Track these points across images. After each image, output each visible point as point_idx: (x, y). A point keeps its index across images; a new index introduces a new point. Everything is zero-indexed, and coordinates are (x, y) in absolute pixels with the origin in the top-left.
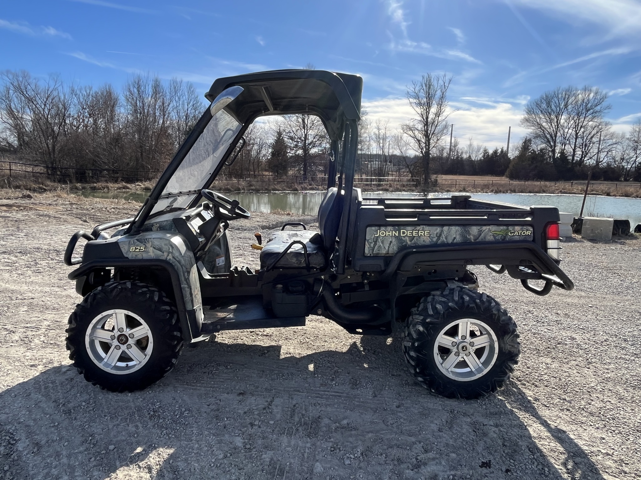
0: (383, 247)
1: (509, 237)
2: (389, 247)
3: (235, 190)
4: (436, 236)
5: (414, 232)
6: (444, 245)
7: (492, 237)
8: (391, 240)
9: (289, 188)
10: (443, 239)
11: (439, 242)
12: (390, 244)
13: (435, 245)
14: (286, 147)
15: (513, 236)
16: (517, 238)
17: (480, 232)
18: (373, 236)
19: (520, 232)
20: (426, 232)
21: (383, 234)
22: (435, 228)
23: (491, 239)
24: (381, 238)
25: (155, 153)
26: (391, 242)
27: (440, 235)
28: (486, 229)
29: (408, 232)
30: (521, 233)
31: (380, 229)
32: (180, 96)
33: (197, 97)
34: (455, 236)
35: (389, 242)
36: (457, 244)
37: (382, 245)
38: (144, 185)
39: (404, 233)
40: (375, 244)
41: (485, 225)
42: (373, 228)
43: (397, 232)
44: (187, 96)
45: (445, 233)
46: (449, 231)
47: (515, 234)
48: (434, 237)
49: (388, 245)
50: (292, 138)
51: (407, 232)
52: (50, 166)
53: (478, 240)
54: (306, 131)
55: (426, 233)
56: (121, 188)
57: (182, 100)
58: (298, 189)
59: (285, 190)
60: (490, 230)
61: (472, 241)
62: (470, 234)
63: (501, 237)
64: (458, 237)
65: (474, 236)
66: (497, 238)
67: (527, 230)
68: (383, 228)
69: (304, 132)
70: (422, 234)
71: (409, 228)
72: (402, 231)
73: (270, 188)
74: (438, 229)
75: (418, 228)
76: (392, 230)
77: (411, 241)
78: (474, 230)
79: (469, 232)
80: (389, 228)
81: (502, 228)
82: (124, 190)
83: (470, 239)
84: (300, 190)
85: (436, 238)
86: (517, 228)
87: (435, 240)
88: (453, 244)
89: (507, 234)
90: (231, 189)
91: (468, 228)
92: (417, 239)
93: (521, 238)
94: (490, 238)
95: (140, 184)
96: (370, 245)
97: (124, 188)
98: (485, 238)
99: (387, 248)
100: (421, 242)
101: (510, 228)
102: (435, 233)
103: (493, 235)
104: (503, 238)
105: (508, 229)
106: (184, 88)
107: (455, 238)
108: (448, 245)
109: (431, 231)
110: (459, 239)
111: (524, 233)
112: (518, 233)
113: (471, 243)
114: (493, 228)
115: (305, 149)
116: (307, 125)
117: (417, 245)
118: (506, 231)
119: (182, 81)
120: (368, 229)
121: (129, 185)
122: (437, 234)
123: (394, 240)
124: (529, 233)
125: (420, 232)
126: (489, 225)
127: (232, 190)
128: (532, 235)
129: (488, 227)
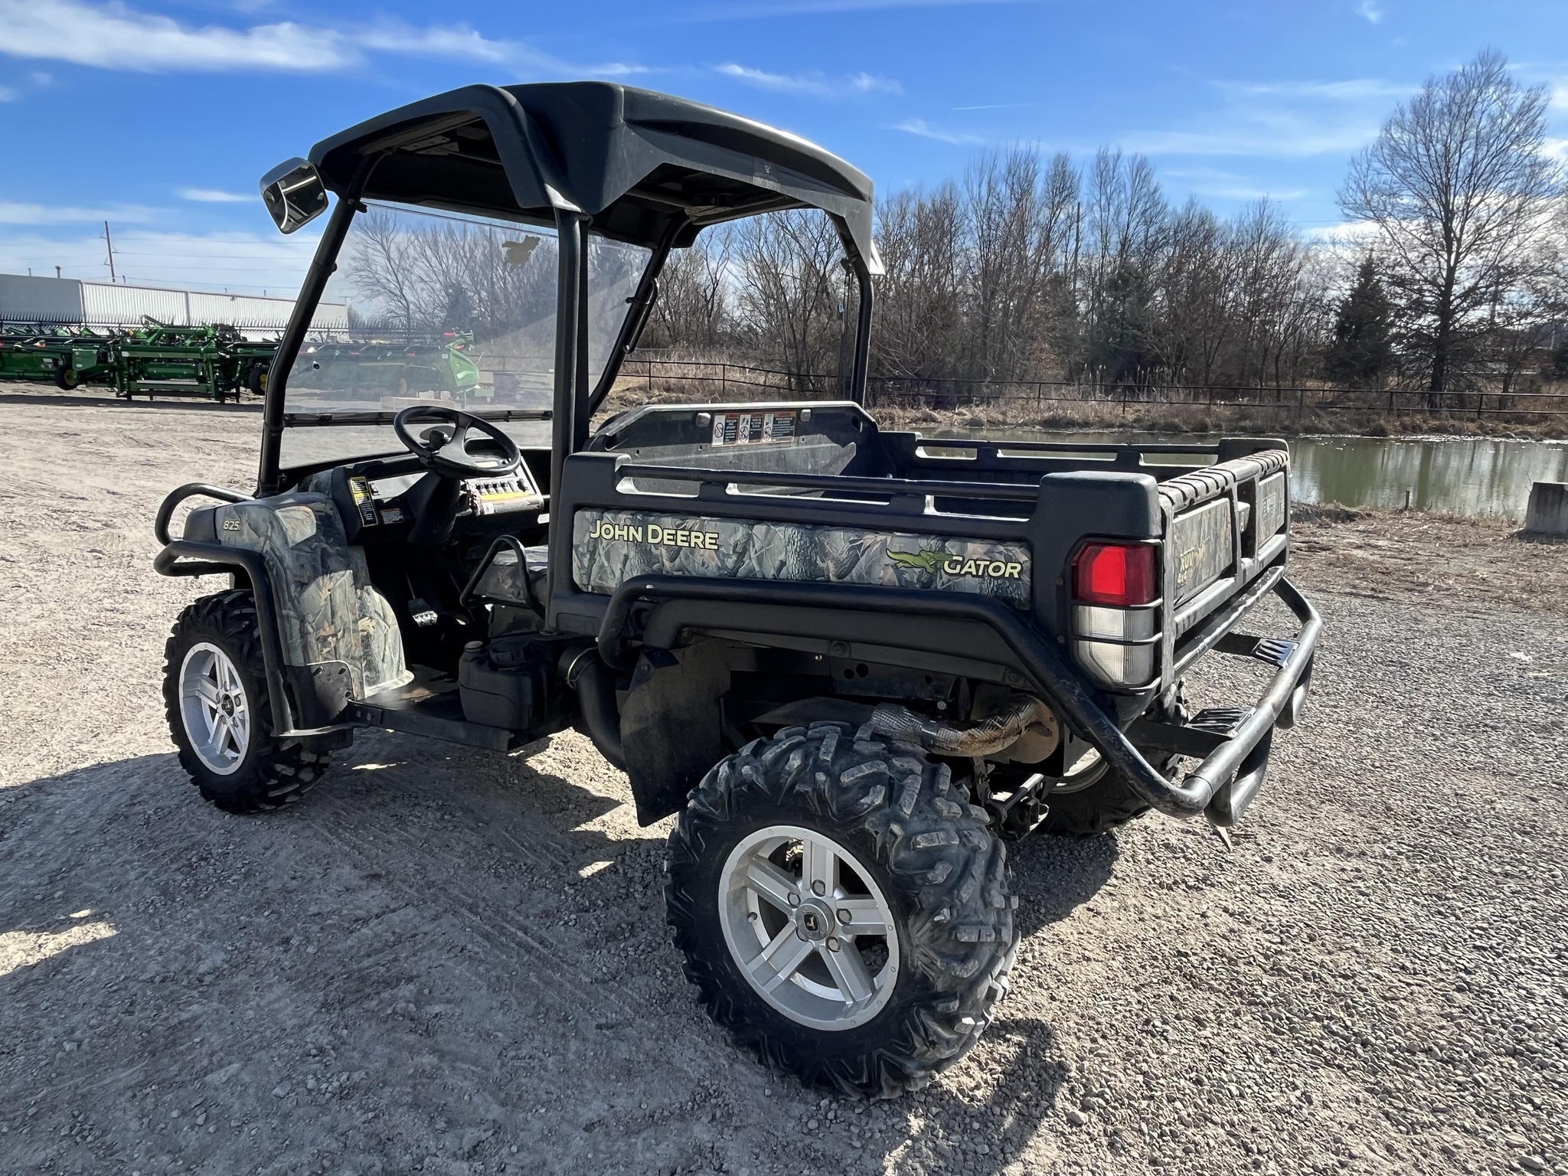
0: (609, 571)
1: (945, 577)
2: (622, 572)
3: (1193, 430)
4: (734, 552)
5: (680, 533)
6: (751, 581)
7: (891, 570)
8: (625, 551)
9: (1360, 426)
10: (751, 562)
11: (742, 572)
12: (624, 564)
13: (729, 579)
14: (1384, 307)
15: (959, 574)
16: (970, 585)
17: (856, 551)
18: (587, 538)
19: (982, 563)
20: (708, 535)
21: (607, 531)
22: (731, 525)
23: (886, 579)
24: (605, 543)
25: (1010, 338)
26: (626, 557)
27: (745, 550)
28: (875, 542)
29: (666, 532)
30: (987, 567)
31: (601, 519)
32: (1112, 194)
33: (1156, 191)
34: (782, 557)
35: (622, 558)
36: (787, 584)
37: (606, 564)
38: (972, 413)
39: (655, 535)
40: (592, 560)
41: (875, 529)
42: (588, 514)
43: (640, 529)
44: (1129, 193)
45: (758, 546)
46: (768, 540)
47: (966, 569)
48: (728, 556)
49: (620, 566)
50: (1401, 282)
51: (664, 532)
52: (794, 370)
53: (847, 579)
54: (1453, 256)
55: (708, 541)
56: (919, 419)
57: (1116, 202)
58: (1389, 427)
59: (1344, 431)
60: (884, 548)
61: (833, 578)
62: (825, 556)
63: (920, 575)
64: (792, 561)
65: (838, 563)
66: (906, 576)
67: (1008, 560)
68: (608, 516)
69: (1448, 261)
70: (699, 541)
71: (668, 521)
72: (651, 527)
73: (1297, 426)
74: (740, 531)
75: (690, 522)
76: (629, 522)
77: (672, 560)
78: (839, 542)
79: (823, 547)
80: (623, 517)
81: (923, 542)
82: (924, 425)
83: (823, 572)
84: (1396, 432)
85: (735, 558)
86: (975, 548)
87: (730, 563)
88: (776, 583)
89: (938, 568)
90: (1181, 425)
91: (820, 536)
92: (687, 557)
93: (987, 588)
94: (885, 575)
95: (964, 411)
96: (581, 562)
97: (925, 420)
98: (868, 573)
99: (618, 574)
100: (696, 568)
101: (952, 546)
102: (732, 542)
103: (895, 567)
104: (924, 579)
105: (943, 549)
106: (1124, 170)
107: (783, 564)
108: (764, 583)
109: (722, 536)
110: (793, 569)
111: (997, 569)
112: (977, 567)
113: (827, 586)
114: (897, 542)
115: (1444, 310)
116: (1459, 240)
117: (687, 574)
118: (936, 556)
119: (1119, 156)
120: (578, 514)
121: (935, 414)
122: (736, 546)
123: (632, 554)
124: (1012, 570)
125: (693, 534)
126: (890, 530)
127: (1185, 429)
128: (1026, 578)
129: (881, 537)
